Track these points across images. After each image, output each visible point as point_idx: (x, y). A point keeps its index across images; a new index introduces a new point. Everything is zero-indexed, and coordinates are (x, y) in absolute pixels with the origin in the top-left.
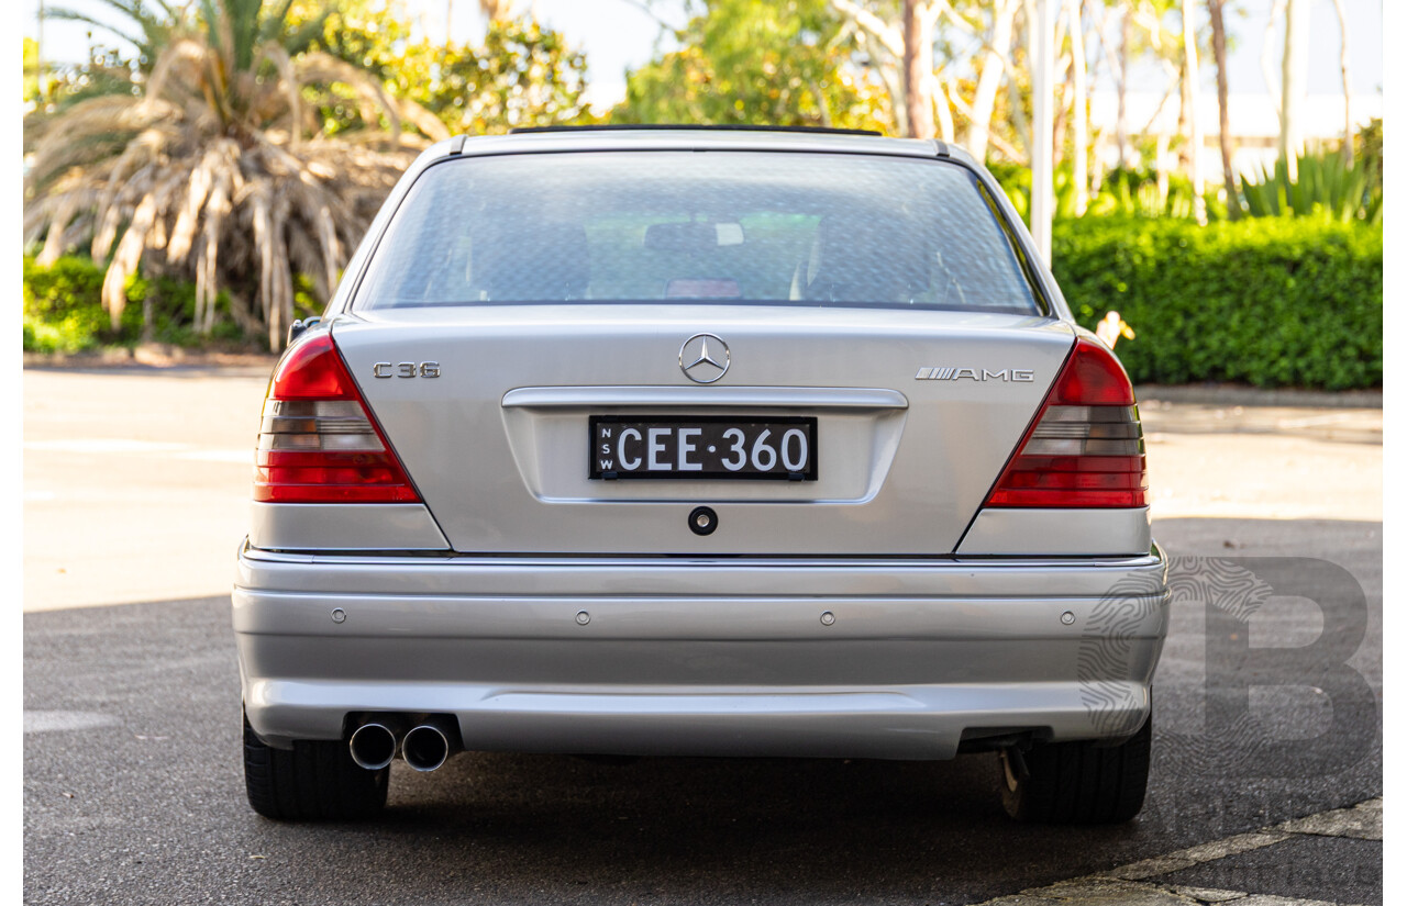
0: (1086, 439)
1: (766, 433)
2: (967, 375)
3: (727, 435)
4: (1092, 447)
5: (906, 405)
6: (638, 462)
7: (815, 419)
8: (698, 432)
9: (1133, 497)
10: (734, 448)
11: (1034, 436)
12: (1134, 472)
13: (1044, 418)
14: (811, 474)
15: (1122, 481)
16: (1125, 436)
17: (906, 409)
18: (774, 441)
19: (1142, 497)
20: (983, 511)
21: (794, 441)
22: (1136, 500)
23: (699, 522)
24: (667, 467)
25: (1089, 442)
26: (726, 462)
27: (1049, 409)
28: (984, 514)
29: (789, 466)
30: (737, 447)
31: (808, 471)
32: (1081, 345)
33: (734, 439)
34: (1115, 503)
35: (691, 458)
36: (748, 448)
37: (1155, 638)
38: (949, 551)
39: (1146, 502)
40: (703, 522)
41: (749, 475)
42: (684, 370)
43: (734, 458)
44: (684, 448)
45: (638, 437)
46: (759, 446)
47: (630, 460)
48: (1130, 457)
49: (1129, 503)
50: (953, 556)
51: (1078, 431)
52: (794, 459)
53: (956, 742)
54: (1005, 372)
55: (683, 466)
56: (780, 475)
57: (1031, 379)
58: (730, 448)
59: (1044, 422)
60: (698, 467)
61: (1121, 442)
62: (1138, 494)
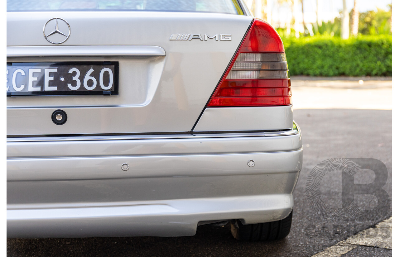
0: (260, 70)
1: (92, 70)
2: (197, 37)
3: (71, 71)
4: (263, 75)
5: (165, 54)
6: (23, 87)
7: (118, 63)
8: (55, 70)
9: (284, 100)
10: (74, 78)
11: (232, 69)
12: (285, 87)
13: (237, 60)
14: (115, 91)
15: (278, 92)
16: (280, 68)
17: (165, 56)
18: (96, 75)
19: (289, 100)
20: (207, 109)
21: (106, 74)
22: (286, 103)
23: (57, 118)
24: (39, 89)
25: (261, 72)
26: (70, 86)
27: (240, 55)
28: (207, 111)
29: (103, 87)
30: (76, 78)
31: (113, 90)
32: (256, 22)
33: (74, 74)
34: (274, 104)
35: (51, 84)
36: (82, 78)
37: (296, 172)
38: (190, 130)
39: (291, 103)
40: (59, 118)
41: (82, 92)
42: (46, 37)
43: (74, 84)
44: (48, 79)
45: (23, 74)
46: (87, 77)
47: (18, 86)
48: (282, 79)
49: (282, 103)
50: (192, 133)
51: (255, 67)
52: (106, 84)
53: (195, 228)
54: (216, 35)
55: (47, 88)
56: (98, 92)
57: (230, 39)
58: (72, 78)
59: (237, 62)
60: (55, 89)
61: (278, 72)
62: (287, 98)
